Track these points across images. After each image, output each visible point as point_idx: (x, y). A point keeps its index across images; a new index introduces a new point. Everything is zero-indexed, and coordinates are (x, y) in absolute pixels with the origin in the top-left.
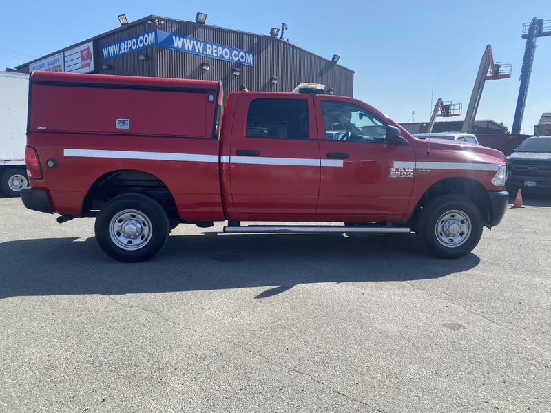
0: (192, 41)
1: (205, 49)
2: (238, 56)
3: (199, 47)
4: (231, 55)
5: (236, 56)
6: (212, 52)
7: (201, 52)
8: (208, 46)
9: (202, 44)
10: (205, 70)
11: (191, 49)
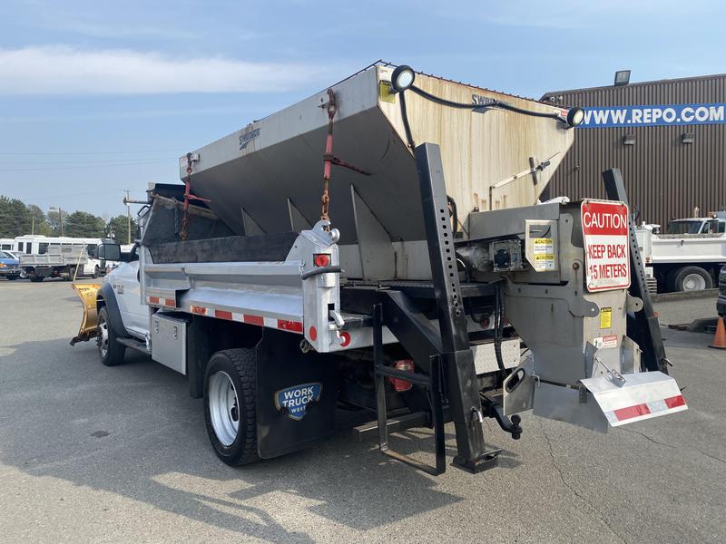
0: (607, 112)
1: (629, 116)
2: (693, 114)
3: (619, 117)
4: (679, 115)
5: (688, 115)
6: (642, 118)
7: (622, 122)
8: (634, 111)
9: (625, 111)
10: (629, 145)
11: (604, 122)
